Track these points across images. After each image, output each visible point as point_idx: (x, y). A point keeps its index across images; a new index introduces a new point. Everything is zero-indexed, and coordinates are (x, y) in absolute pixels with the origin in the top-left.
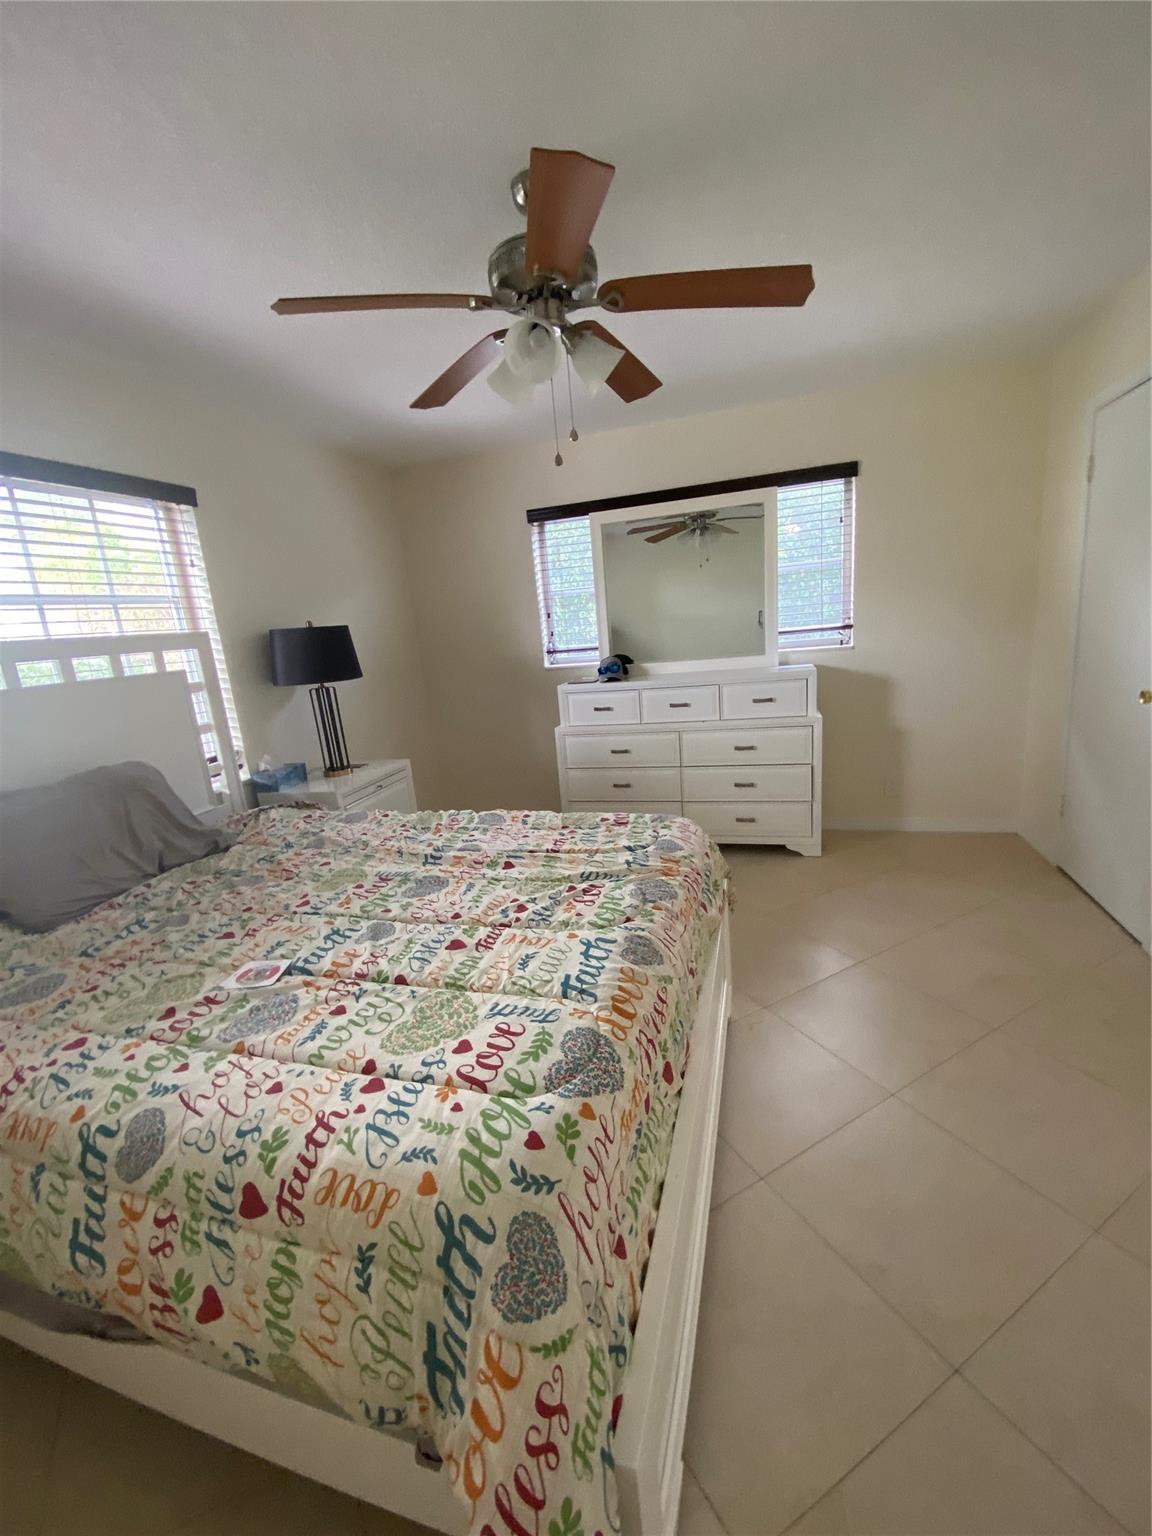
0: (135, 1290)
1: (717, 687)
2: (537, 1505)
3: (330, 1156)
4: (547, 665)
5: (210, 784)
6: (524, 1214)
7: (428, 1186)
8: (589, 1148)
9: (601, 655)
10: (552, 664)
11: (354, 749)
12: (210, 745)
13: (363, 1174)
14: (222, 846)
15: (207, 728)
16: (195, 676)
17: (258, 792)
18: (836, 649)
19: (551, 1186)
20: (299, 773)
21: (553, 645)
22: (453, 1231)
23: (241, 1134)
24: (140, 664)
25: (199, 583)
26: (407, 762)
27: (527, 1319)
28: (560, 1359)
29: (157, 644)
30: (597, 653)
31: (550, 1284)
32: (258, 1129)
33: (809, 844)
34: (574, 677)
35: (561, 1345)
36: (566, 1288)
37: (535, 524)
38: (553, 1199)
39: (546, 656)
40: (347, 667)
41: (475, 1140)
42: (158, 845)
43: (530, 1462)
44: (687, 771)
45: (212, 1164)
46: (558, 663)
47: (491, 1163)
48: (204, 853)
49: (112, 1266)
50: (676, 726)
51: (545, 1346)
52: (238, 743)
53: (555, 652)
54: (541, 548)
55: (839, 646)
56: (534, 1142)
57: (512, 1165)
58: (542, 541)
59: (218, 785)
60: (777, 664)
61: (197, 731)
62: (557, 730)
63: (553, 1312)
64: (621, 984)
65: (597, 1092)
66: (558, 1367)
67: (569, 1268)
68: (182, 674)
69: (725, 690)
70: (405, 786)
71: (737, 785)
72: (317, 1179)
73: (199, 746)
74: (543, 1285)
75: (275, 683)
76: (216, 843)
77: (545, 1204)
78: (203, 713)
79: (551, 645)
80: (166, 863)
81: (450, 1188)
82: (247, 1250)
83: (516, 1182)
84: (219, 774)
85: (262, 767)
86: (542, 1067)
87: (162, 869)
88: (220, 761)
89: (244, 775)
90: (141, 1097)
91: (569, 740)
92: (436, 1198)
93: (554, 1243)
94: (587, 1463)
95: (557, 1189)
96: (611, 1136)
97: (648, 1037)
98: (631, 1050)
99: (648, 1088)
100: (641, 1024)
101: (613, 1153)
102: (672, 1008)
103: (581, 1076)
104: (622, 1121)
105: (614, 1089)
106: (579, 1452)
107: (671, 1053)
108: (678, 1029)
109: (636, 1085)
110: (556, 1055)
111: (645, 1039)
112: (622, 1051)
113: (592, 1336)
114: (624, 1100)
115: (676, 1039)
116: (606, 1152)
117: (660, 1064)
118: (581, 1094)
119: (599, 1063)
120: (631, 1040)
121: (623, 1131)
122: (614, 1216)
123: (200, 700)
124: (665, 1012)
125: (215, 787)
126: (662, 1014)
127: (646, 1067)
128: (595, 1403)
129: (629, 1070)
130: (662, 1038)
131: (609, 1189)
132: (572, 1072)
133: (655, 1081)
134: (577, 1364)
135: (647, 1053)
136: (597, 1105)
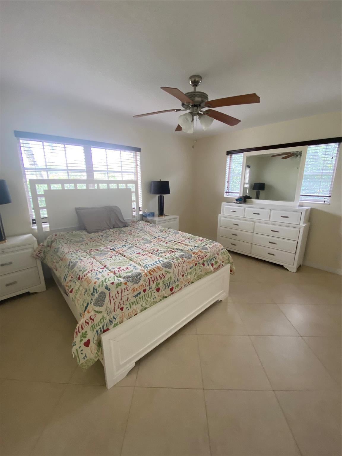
0: (67, 286)
1: (270, 210)
2: (82, 329)
3: (89, 275)
4: (225, 196)
5: (132, 214)
6: (103, 292)
7: (95, 283)
8: (121, 289)
9: (240, 195)
10: (227, 196)
11: (166, 210)
12: (134, 205)
13: (90, 278)
14: (126, 226)
15: (134, 201)
16: (133, 190)
17: (143, 217)
18: (321, 204)
19: (110, 290)
20: (153, 215)
21: (229, 190)
22: (95, 289)
23: (83, 268)
24: (122, 186)
25: (139, 170)
26: (178, 216)
27: (95, 306)
28: (97, 314)
29: (127, 182)
30: (239, 194)
31: (101, 303)
32: (85, 268)
33: (292, 267)
34: (228, 200)
35: (99, 312)
36: (103, 305)
37: (229, 155)
38: (109, 292)
39: (225, 194)
40: (167, 192)
41: (105, 279)
42: (114, 223)
43: (85, 323)
44: (255, 235)
45: (78, 271)
46: (229, 196)
47: (104, 283)
48: (122, 226)
49: (66, 282)
50: (254, 220)
51: (96, 311)
52: (141, 205)
53: (229, 193)
54: (230, 162)
55: (323, 203)
56: (112, 283)
57: (107, 284)
58: (230, 160)
59: (134, 214)
60: (298, 206)
61: (132, 201)
62: (219, 215)
63: (99, 307)
64: (155, 268)
65: (130, 282)
66: (96, 315)
67: (105, 303)
68: (130, 189)
69: (272, 211)
70: (176, 223)
71: (270, 242)
72: (86, 277)
73: (132, 205)
74: (100, 303)
75: (151, 194)
76: (125, 225)
77: (107, 292)
78: (134, 198)
79: (228, 190)
80: (115, 227)
81: (97, 285)
82: (77, 284)
83: (105, 287)
84: (135, 212)
85: (145, 212)
86: (125, 275)
87: (114, 228)
88: (136, 209)
89: (141, 213)
90: (78, 259)
91: (222, 218)
92: (95, 285)
93: (105, 298)
94: (93, 330)
95: (110, 291)
96: (128, 289)
97: (153, 279)
98: (145, 279)
99: (146, 288)
100: (152, 276)
101: (127, 292)
102: (166, 278)
103: (130, 279)
104: (133, 289)
105: (135, 283)
106: (93, 327)
107: (161, 286)
108: (167, 283)
109: (142, 285)
110: (130, 274)
111: (151, 279)
112: (143, 279)
113: (105, 315)
114: (136, 286)
115: (165, 285)
116: (125, 291)
117: (154, 286)
118: (128, 281)
119: (136, 278)
120: (147, 278)
121: (132, 291)
122: (122, 303)
123: (133, 195)
124: (162, 278)
125: (133, 214)
126: (161, 278)
127: (148, 284)
128: (100, 323)
129: (142, 282)
130: (158, 282)
131: (122, 297)
132: (129, 277)
133: (150, 288)
134: (99, 316)
135: (150, 282)
136: (129, 284)
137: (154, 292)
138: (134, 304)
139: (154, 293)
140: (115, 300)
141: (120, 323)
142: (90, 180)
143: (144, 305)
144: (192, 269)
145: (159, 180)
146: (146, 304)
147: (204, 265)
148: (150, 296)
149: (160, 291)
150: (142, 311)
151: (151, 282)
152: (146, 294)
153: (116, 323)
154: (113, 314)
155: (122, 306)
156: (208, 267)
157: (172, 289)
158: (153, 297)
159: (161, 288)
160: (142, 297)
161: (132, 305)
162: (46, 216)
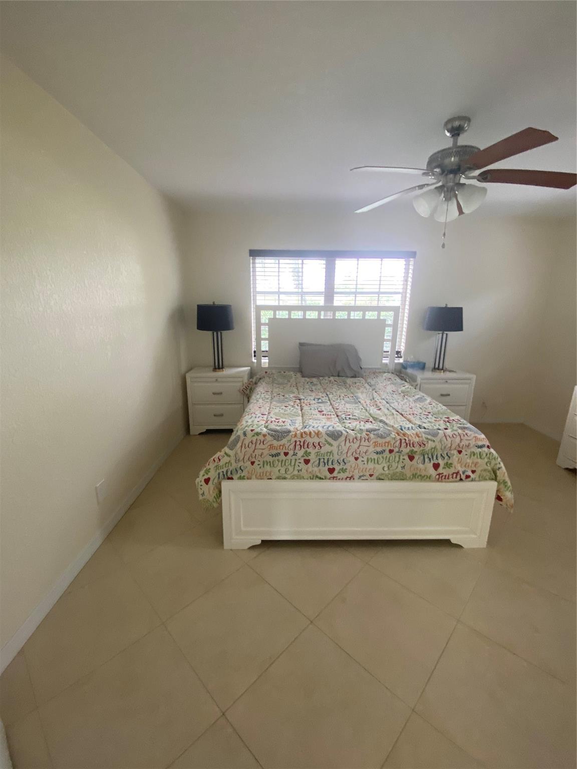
5: (381, 360)
8: (257, 439)
12: (387, 347)
15: (387, 340)
16: (389, 321)
20: (422, 367)
24: (371, 315)
26: (474, 377)
28: (225, 456)
29: (378, 309)
42: (339, 369)
48: (350, 376)
51: (226, 453)
56: (252, 430)
61: (383, 340)
64: (312, 432)
65: (272, 436)
68: (385, 320)
73: (382, 346)
76: (356, 375)
77: (243, 438)
78: (388, 336)
83: (244, 431)
84: (387, 357)
86: (273, 427)
88: (390, 353)
94: (216, 471)
95: (246, 438)
96: (265, 443)
97: (302, 444)
98: (290, 441)
99: (289, 452)
100: (302, 440)
101: (262, 446)
102: (323, 450)
103: (274, 433)
104: (270, 445)
105: (275, 439)
106: (217, 467)
107: (313, 458)
108: (324, 459)
109: (284, 445)
110: (278, 428)
111: (298, 443)
112: (288, 438)
113: (233, 461)
114: (275, 443)
115: (320, 459)
116: (260, 444)
117: (300, 453)
118: (269, 434)
119: (279, 435)
120: (294, 439)
121: (269, 447)
122: (254, 456)
123: (388, 330)
124: (317, 447)
125: (384, 361)
126: (315, 447)
127: (292, 447)
128: (224, 466)
129: (284, 441)
130: (309, 450)
131: (255, 449)
132: (275, 431)
133: (295, 454)
134: (226, 459)
135: (295, 445)
136: (269, 438)
137: (300, 461)
138: (269, 464)
139: (300, 463)
140: (246, 449)
141: (248, 479)
142: (329, 306)
143: (283, 471)
144: (378, 455)
145: (444, 306)
146: (286, 473)
147: (411, 458)
148: (293, 464)
149: (310, 464)
150: (278, 478)
151: (298, 447)
152: (288, 460)
153: (242, 475)
154: (241, 464)
155: (253, 460)
156: (421, 466)
157: (331, 471)
158: (297, 468)
159: (311, 462)
160: (282, 461)
161: (265, 464)
162: (267, 349)
